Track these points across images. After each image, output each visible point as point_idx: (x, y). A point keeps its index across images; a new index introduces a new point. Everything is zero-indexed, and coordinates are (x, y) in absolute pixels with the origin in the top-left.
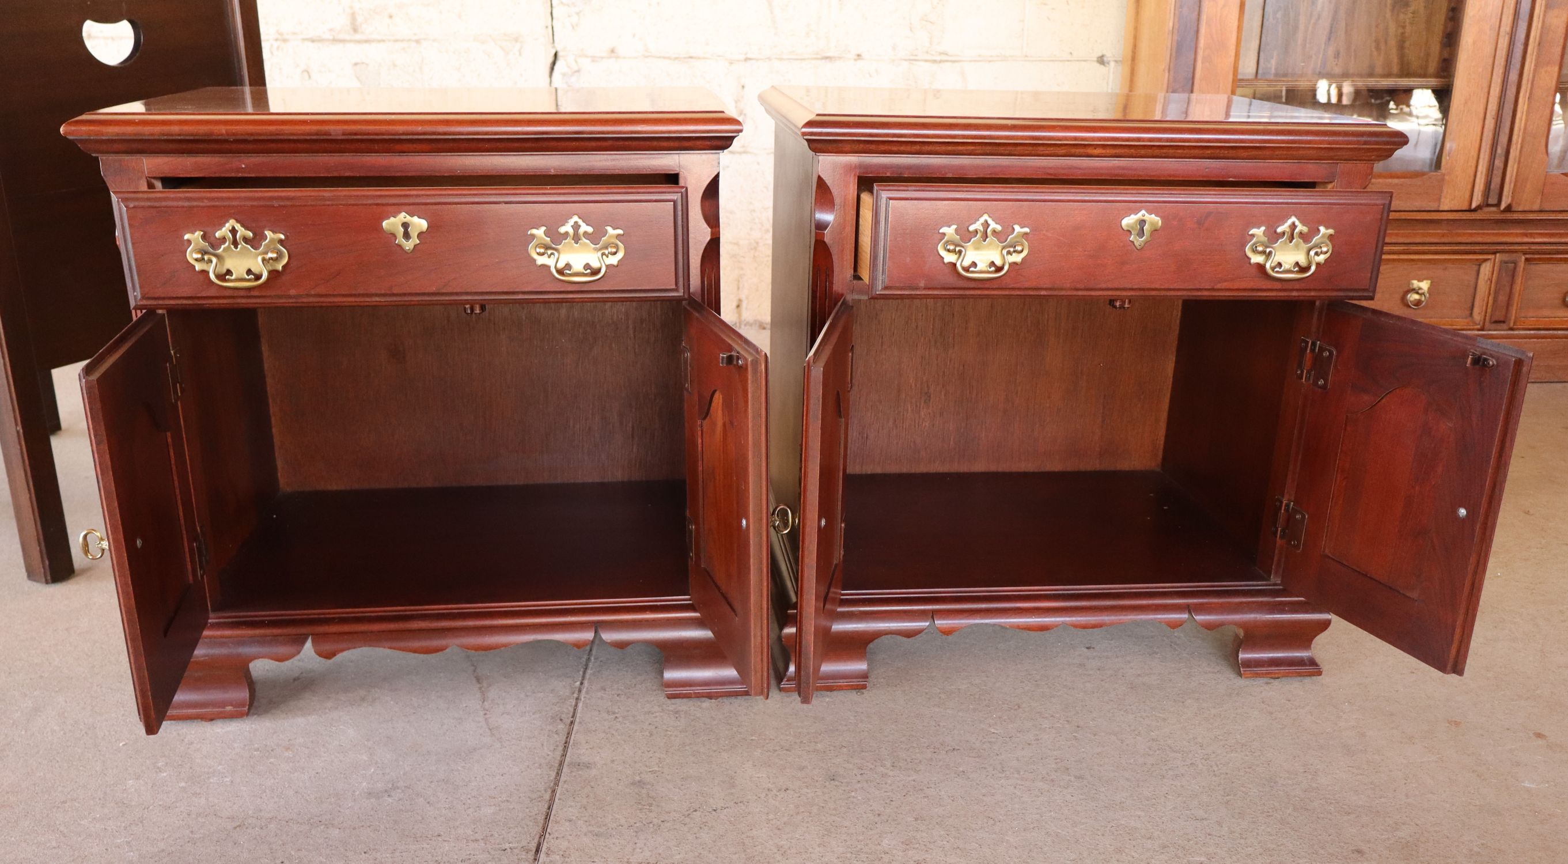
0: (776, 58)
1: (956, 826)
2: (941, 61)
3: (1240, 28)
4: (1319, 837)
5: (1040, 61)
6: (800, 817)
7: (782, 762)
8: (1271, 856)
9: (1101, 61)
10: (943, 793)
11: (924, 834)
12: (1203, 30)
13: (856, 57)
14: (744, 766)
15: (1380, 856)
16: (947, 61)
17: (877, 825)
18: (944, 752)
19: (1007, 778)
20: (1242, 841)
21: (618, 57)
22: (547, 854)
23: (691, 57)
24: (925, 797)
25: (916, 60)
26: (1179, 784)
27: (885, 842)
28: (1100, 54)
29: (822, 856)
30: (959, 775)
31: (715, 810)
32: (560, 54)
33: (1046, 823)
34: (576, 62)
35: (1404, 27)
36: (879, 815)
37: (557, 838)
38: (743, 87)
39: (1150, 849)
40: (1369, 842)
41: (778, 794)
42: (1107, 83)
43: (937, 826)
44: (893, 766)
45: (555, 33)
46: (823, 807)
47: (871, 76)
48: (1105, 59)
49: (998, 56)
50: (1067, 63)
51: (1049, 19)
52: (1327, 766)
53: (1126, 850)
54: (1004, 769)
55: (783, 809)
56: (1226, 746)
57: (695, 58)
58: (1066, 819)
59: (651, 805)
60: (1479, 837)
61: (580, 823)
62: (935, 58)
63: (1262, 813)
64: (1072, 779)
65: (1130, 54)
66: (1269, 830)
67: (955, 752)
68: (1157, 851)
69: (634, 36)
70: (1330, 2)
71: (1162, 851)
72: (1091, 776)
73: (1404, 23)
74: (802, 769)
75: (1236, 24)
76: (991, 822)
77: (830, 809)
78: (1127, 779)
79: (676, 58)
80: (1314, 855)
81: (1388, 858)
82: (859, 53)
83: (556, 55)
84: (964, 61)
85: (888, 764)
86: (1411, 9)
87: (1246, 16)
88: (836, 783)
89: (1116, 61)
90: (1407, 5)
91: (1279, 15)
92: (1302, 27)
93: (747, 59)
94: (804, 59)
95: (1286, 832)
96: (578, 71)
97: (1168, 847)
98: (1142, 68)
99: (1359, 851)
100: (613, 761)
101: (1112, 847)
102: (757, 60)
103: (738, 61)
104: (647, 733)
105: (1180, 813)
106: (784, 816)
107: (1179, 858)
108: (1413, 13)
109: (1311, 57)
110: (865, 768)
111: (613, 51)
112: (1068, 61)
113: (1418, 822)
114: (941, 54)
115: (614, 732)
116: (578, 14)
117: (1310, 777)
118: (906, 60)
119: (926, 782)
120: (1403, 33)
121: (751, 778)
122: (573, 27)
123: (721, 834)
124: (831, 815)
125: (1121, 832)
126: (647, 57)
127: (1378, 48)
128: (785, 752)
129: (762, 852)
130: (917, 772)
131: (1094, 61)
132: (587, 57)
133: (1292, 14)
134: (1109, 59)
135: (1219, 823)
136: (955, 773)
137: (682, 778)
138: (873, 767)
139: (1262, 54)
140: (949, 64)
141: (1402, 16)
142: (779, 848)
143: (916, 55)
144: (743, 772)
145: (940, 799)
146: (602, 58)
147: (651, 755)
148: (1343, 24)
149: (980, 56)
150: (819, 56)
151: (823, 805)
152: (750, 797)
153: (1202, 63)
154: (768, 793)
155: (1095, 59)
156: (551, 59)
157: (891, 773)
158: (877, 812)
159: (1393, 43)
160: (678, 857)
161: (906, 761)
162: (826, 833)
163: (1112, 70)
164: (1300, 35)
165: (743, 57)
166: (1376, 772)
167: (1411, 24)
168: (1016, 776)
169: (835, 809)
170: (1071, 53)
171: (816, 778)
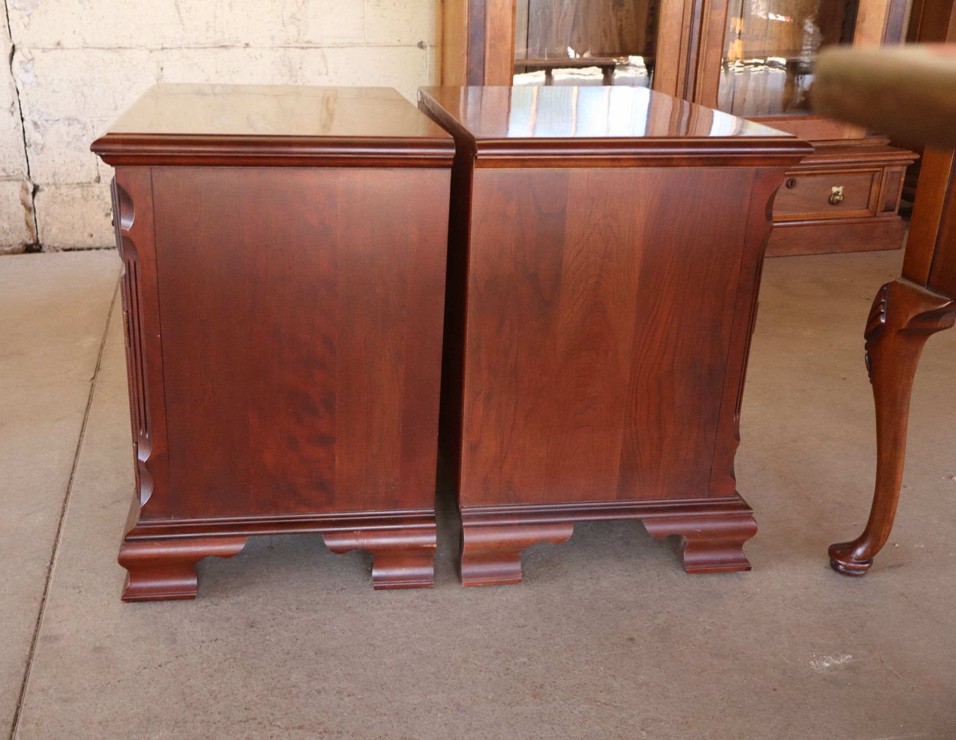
0: (185, 47)
1: (346, 655)
2: (307, 48)
3: (513, 25)
4: (604, 631)
5: (378, 46)
6: (227, 664)
7: (212, 616)
8: (572, 651)
9: (421, 45)
10: (335, 627)
11: (322, 666)
12: (488, 26)
13: (245, 46)
14: (182, 623)
15: (645, 641)
16: (311, 47)
17: (286, 663)
18: (335, 592)
19: (383, 609)
20: (552, 641)
21: (63, 49)
22: (24, 724)
23: (120, 48)
24: (322, 633)
25: (289, 47)
26: (505, 599)
27: (294, 677)
28: (419, 41)
29: (245, 696)
30: (346, 611)
31: (160, 666)
32: (17, 47)
33: (412, 643)
34: (30, 52)
35: (621, 21)
36: (288, 653)
37: (31, 708)
38: (162, 69)
39: (488, 656)
40: (637, 630)
41: (210, 644)
42: (426, 62)
43: (332, 657)
44: (297, 609)
45: (11, 31)
46: (245, 652)
47: (256, 59)
48: (423, 44)
49: (347, 43)
50: (397, 47)
51: (382, 16)
52: (606, 572)
53: (471, 659)
54: (380, 601)
55: (214, 658)
56: (536, 564)
57: (123, 48)
58: (426, 638)
59: (109, 667)
60: (709, 618)
61: (51, 691)
62: (303, 45)
63: (564, 616)
64: (430, 604)
65: (440, 41)
66: (569, 629)
67: (343, 591)
68: (493, 657)
69: (74, 32)
70: (572, 3)
71: (496, 657)
72: (443, 600)
73: (622, 18)
74: (228, 620)
75: (510, 21)
76: (372, 648)
77: (250, 653)
78: (469, 599)
79: (108, 49)
80: (601, 647)
81: (651, 642)
82: (247, 42)
83: (14, 47)
84: (324, 47)
85: (294, 608)
86: (626, 8)
87: (517, 16)
88: (255, 629)
89: (431, 46)
90: (622, 5)
91: (539, 13)
92: (555, 21)
93: (163, 49)
94: (206, 48)
95: (581, 629)
96: (32, 59)
97: (501, 652)
98: (449, 51)
99: (631, 639)
100: (77, 631)
101: (461, 658)
102: (171, 49)
103: (157, 50)
104: (105, 602)
105: (507, 623)
106: (214, 664)
107: (508, 661)
108: (627, 11)
109: (563, 42)
110: (276, 613)
111: (58, 44)
112: (398, 46)
113: (669, 610)
114: (306, 42)
115: (78, 605)
116: (28, 16)
117: (594, 582)
118: (282, 47)
119: (323, 620)
120: (621, 25)
121: (188, 633)
122: (25, 26)
123: (165, 686)
124: (251, 658)
125: (466, 645)
126: (86, 48)
127: (606, 35)
128: (214, 606)
129: (199, 699)
130: (316, 612)
131: (415, 46)
132: (38, 48)
133: (548, 12)
134: (426, 44)
135: (535, 629)
136: (344, 609)
137: (134, 640)
138: (281, 611)
139: (529, 40)
140: (313, 50)
141: (619, 13)
142: (211, 693)
143: (289, 44)
144: (182, 628)
145: (334, 633)
146: (51, 49)
147: (109, 622)
148: (581, 20)
149: (335, 43)
150: (217, 46)
151: (245, 650)
152: (188, 650)
153: (490, 49)
154: (201, 645)
155: (416, 44)
156: (9, 51)
157: (296, 615)
158: (286, 651)
159: (615, 31)
160: (131, 712)
161: (307, 603)
162: (248, 675)
163: (428, 52)
164: (554, 27)
165: (160, 47)
166: (639, 573)
167: (626, 18)
168: (389, 606)
169: (254, 653)
170: (399, 41)
171: (239, 627)
